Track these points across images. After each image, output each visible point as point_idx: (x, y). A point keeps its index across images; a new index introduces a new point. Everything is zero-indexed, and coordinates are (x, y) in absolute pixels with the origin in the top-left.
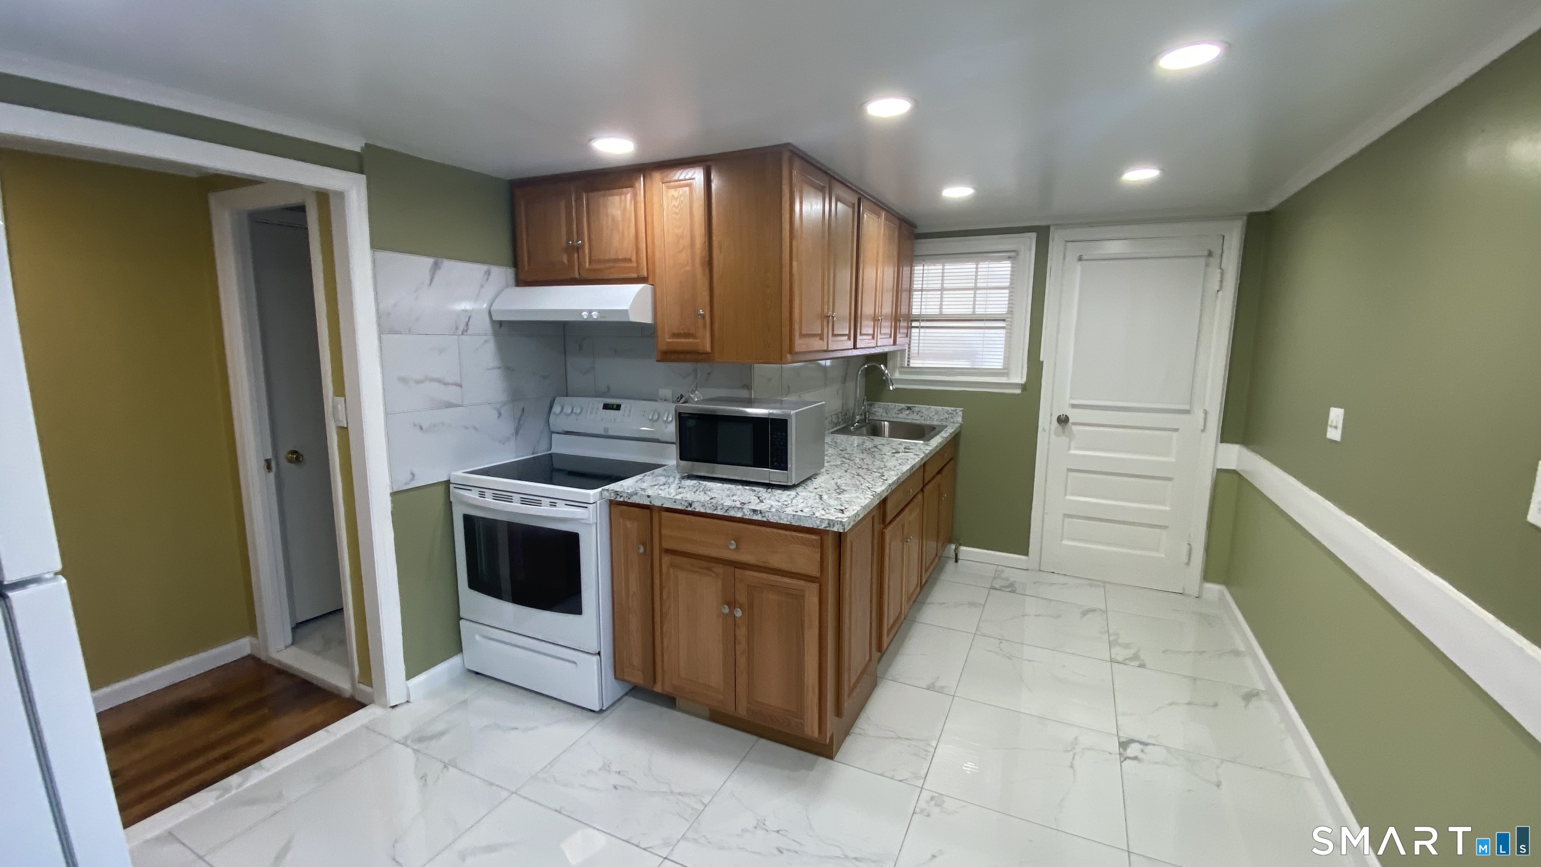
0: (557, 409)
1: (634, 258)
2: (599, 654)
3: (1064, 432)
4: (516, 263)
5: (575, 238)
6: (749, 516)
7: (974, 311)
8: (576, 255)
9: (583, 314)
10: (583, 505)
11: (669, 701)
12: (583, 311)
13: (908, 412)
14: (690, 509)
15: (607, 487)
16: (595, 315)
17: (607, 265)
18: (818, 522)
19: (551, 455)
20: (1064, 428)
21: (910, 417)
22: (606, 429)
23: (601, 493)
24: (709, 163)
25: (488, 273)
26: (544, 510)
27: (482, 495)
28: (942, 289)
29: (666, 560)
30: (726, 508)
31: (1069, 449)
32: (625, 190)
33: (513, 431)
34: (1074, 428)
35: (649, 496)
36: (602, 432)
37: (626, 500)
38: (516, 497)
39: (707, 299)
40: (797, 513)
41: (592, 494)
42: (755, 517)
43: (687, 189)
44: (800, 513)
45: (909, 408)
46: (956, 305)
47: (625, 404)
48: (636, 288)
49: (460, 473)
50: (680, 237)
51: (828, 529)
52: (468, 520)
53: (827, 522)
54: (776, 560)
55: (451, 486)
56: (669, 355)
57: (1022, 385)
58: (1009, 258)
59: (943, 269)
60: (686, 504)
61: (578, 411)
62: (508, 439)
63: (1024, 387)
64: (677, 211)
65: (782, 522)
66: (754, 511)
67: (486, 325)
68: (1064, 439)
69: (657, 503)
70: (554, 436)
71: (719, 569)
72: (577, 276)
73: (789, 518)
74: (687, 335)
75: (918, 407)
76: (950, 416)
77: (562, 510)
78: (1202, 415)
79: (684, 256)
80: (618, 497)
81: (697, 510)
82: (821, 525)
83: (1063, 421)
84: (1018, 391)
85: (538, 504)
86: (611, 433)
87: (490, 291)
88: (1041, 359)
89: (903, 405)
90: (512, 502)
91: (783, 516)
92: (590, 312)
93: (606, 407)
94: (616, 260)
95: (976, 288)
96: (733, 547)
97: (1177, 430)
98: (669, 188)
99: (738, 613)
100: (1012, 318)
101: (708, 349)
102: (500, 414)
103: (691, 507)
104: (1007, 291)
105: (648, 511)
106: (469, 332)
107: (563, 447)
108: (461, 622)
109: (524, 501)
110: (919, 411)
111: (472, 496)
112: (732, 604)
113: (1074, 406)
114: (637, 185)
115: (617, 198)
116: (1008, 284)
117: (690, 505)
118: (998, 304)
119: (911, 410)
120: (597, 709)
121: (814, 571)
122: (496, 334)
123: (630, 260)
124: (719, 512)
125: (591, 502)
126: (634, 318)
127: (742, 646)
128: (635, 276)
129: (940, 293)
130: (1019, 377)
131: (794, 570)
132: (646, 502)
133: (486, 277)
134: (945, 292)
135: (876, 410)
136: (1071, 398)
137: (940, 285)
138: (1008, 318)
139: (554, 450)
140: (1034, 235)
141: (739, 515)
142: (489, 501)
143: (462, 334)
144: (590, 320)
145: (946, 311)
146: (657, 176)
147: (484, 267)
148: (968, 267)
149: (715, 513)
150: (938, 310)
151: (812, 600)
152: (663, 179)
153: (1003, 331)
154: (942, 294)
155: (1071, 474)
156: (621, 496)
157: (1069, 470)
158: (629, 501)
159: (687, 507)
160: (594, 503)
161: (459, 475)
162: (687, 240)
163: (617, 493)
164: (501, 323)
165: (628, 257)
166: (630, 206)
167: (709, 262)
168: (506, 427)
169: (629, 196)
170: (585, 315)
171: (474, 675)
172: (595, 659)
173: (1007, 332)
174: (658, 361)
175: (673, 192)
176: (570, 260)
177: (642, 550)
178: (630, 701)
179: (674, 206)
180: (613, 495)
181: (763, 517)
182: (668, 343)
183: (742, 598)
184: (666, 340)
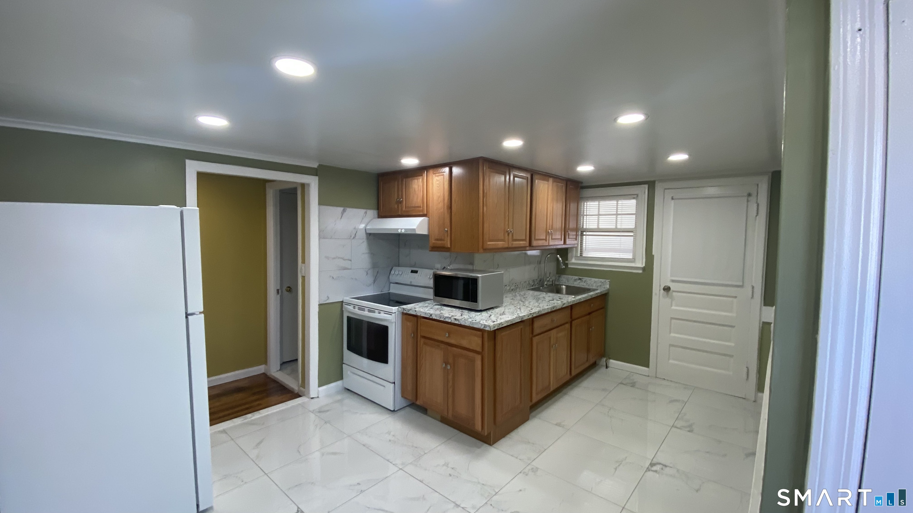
0: (393, 272)
1: (422, 206)
2: (394, 383)
3: (668, 296)
4: (378, 209)
5: (400, 197)
6: (454, 321)
7: (616, 227)
8: (400, 205)
9: (399, 230)
10: (390, 313)
11: (423, 410)
12: (399, 229)
13: (579, 281)
14: (431, 317)
15: (400, 307)
16: (403, 231)
17: (412, 209)
18: (480, 325)
19: (389, 293)
20: (668, 294)
21: (581, 284)
22: (411, 282)
23: (398, 309)
24: (451, 166)
25: (366, 213)
26: (376, 315)
27: (354, 308)
28: (599, 215)
29: (423, 340)
30: (445, 317)
31: (671, 306)
32: (419, 177)
33: (373, 281)
34: (674, 294)
35: (416, 311)
36: (409, 283)
37: (407, 312)
38: (366, 309)
39: (449, 224)
40: (473, 321)
41: (394, 309)
42: (457, 322)
43: (442, 176)
44: (474, 321)
45: (580, 279)
46: (606, 223)
47: (420, 270)
48: (420, 219)
49: (347, 298)
50: (439, 197)
51: (484, 329)
52: (349, 319)
53: (483, 325)
54: (464, 343)
55: (344, 303)
56: (435, 248)
57: (642, 268)
58: (634, 198)
59: (599, 204)
60: (430, 315)
61: (401, 273)
62: (370, 285)
63: (644, 269)
64: (438, 186)
65: (466, 325)
66: (455, 319)
67: (362, 235)
68: (668, 300)
69: (419, 314)
70: (391, 284)
71: (443, 346)
72: (400, 214)
73: (469, 323)
74: (441, 240)
75: (585, 279)
76: (603, 284)
77: (383, 316)
78: (750, 289)
79: (441, 205)
80: (404, 311)
81: (434, 318)
82: (481, 327)
83: (667, 289)
84: (641, 272)
85: (374, 312)
86: (413, 284)
87: (367, 220)
88: (653, 254)
89: (577, 277)
90: (365, 311)
91: (466, 322)
92: (402, 229)
93: (412, 272)
94: (415, 207)
95: (617, 214)
96: (447, 335)
97: (736, 297)
98: (436, 176)
99: (449, 367)
100: (636, 230)
101: (449, 246)
102: (367, 274)
103: (431, 316)
104: (634, 216)
105: (416, 318)
106: (356, 238)
107: (395, 290)
108: (343, 365)
109: (370, 311)
110: (585, 281)
111: (351, 308)
112: (446, 363)
113: (673, 281)
114: (424, 175)
115: (416, 181)
116: (635, 212)
117: (431, 315)
118: (629, 222)
119: (581, 280)
120: (392, 409)
121: (479, 349)
122: (368, 239)
123: (420, 207)
124: (442, 319)
125: (393, 312)
126: (418, 232)
127: (450, 384)
128: (421, 213)
129: (597, 217)
130: (640, 263)
131: (471, 348)
132: (414, 313)
133: (365, 214)
134: (600, 217)
135: (562, 279)
136: (671, 276)
137: (597, 213)
138: (634, 230)
139: (391, 291)
140: (646, 186)
141: (450, 321)
142: (357, 311)
143: (353, 239)
144: (401, 233)
145: (601, 227)
146: (431, 172)
147: (365, 210)
148: (612, 203)
149: (440, 319)
150: (597, 226)
151: (478, 363)
152: (433, 172)
153: (632, 238)
154: (598, 218)
155: (674, 321)
156: (405, 311)
157: (672, 318)
158: (408, 313)
159: (430, 316)
160: (395, 313)
161: (347, 299)
162: (442, 198)
163: (404, 309)
164: (370, 234)
165: (419, 205)
166: (421, 184)
167: (450, 207)
168: (370, 280)
169: (421, 180)
170: (399, 231)
171: (347, 390)
172: (392, 385)
173: (634, 238)
174: (430, 251)
175: (437, 178)
176: (398, 207)
177: (412, 336)
178: (408, 409)
179: (437, 184)
180: (402, 310)
181: (459, 322)
182: (433, 243)
183: (451, 361)
184: (432, 241)
